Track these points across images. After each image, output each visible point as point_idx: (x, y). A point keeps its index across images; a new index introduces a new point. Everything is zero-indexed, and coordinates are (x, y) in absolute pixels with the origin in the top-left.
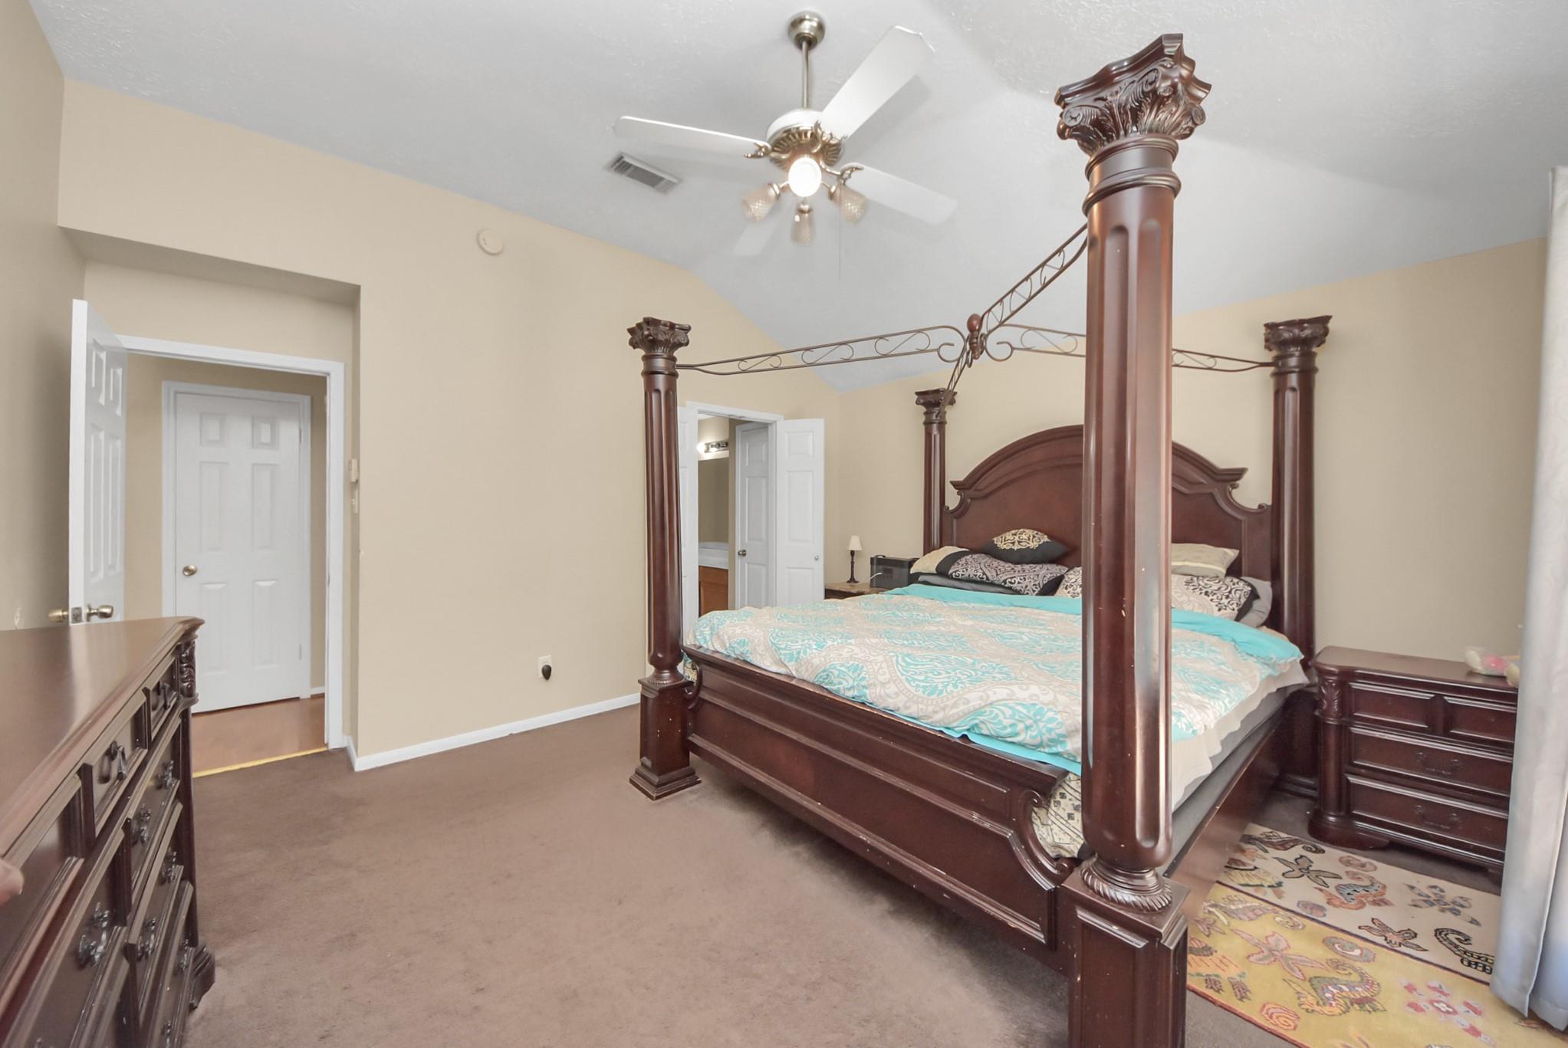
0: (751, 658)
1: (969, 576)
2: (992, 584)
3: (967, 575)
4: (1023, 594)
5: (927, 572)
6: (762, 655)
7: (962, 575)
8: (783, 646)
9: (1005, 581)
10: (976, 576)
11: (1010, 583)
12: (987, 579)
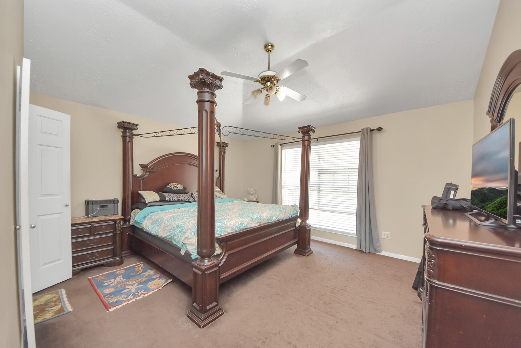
0: (249, 226)
1: (175, 199)
2: (182, 201)
3: (174, 199)
4: (192, 202)
5: (154, 201)
6: (251, 224)
7: (172, 200)
8: (256, 218)
9: (187, 199)
10: (177, 199)
11: (188, 199)
12: (181, 199)
